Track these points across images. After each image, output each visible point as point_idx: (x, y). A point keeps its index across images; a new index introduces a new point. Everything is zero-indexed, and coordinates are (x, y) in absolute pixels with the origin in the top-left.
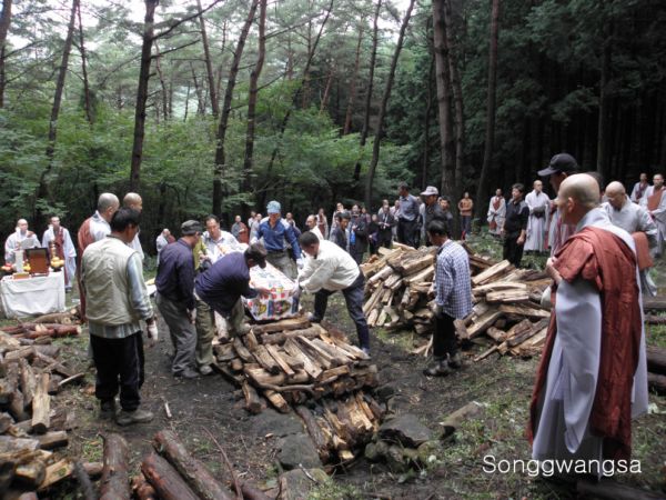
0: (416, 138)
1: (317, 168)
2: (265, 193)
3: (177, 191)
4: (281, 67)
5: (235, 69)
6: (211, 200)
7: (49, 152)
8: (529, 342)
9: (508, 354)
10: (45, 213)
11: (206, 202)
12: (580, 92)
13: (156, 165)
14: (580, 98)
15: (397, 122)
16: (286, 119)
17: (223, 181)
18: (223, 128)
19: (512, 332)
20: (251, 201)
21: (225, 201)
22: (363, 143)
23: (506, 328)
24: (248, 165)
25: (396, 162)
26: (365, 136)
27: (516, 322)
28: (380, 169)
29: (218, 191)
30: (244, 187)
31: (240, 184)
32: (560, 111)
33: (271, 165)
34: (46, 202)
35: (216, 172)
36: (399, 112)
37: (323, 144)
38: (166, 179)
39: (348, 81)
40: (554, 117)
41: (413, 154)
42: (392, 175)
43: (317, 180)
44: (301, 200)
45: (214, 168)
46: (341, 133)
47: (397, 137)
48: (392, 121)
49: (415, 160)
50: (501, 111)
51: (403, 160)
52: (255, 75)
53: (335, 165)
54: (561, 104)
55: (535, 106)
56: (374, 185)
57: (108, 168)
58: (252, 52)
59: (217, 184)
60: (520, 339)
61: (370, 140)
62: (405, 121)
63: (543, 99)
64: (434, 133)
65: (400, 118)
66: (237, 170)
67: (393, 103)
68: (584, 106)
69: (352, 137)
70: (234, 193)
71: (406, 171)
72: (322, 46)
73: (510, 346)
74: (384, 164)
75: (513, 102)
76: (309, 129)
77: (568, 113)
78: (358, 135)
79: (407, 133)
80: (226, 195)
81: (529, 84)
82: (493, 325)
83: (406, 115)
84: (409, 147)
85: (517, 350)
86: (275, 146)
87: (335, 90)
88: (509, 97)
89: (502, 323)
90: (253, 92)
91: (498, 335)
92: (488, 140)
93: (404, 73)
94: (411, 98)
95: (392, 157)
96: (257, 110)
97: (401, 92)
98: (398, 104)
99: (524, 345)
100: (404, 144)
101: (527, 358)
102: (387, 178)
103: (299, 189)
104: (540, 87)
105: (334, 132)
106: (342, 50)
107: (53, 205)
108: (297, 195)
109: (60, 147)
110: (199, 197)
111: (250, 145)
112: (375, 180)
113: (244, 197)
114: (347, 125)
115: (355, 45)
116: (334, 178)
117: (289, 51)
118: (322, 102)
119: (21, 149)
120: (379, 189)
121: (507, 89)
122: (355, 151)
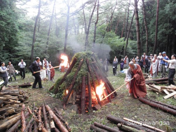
1: (112, 47)
5: (90, 23)
7: (47, 43)
16: (104, 34)
18: (87, 37)
22: (125, 40)
25: (135, 45)
26: (125, 38)
28: (129, 46)
34: (46, 54)
37: (115, 40)
46: (120, 37)
50: (160, 32)
53: (117, 46)
63: (172, 29)
64: (144, 38)
69: (122, 39)
74: (131, 46)
75: (164, 30)
76: (110, 36)
81: (168, 24)
88: (163, 28)
90: (96, 28)
92: (155, 40)
102: (132, 49)
105: (118, 37)
106: (121, 15)
109: (49, 42)
111: (94, 41)
114: (122, 35)
115: (124, 14)
116: (116, 49)
117: (107, 16)
118: (116, 29)
119: (41, 42)
120: (129, 52)
121: (162, 26)
122: (122, 42)
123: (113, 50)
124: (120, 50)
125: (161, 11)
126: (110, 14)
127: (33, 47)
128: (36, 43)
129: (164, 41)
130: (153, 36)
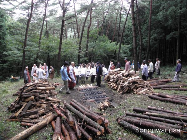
0: (131, 43)
1: (104, 51)
2: (91, 57)
3: (69, 57)
4: (96, 24)
5: (84, 27)
6: (77, 59)
7: (39, 47)
8: (141, 92)
9: (136, 94)
10: (38, 62)
11: (76, 60)
12: (174, 33)
13: (64, 50)
14: (174, 34)
15: (127, 39)
16: (97, 39)
17: (80, 55)
18: (81, 41)
19: (138, 90)
20: (87, 59)
21: (81, 59)
22: (117, 45)
23: (137, 89)
24: (87, 50)
25: (126, 49)
26: (118, 42)
27: (139, 88)
28: (121, 51)
29: (79, 57)
30: (86, 56)
31: (85, 55)
32: (168, 37)
33: (93, 50)
34: (39, 59)
35: (79, 52)
36: (127, 36)
37: (106, 45)
38: (66, 54)
39: (114, 27)
40: (166, 39)
41: (130, 48)
42: (125, 53)
43: (104, 54)
44: (100, 59)
45: (78, 51)
46: (112, 42)
47: (127, 43)
48: (125, 38)
49: (131, 49)
50: (152, 37)
51: (128, 49)
52: (89, 28)
53: (109, 50)
54: (168, 35)
55: (161, 36)
56: (119, 56)
57: (52, 51)
58: (88, 20)
59: (79, 55)
60: (139, 91)
61: (119, 44)
62: (129, 39)
63: (164, 34)
65: (128, 38)
66: (84, 52)
67: (126, 33)
68: (175, 36)
69: (114, 43)
70: (83, 57)
71: (129, 52)
72: (107, 18)
73: (137, 92)
74: (123, 50)
75: (156, 35)
76: (103, 41)
77: (170, 38)
78: (116, 42)
79: (129, 41)
80: (81, 58)
81: (160, 30)
82: (134, 88)
83: (129, 37)
84: (130, 45)
85: (138, 93)
86: (94, 46)
87: (110, 30)
88: (155, 34)
89: (136, 88)
90: (88, 32)
91: (135, 90)
92: (148, 45)
93: (129, 26)
94: (130, 32)
95: (125, 48)
96: (89, 36)
97: (128, 31)
98: (127, 34)
99: (139, 92)
100: (128, 44)
101: (139, 95)
102: (123, 54)
103: (100, 57)
104: (163, 31)
105: (109, 41)
106: (112, 19)
107: (40, 60)
108: (99, 58)
109: (42, 46)
110: (75, 58)
111: (87, 45)
112: (120, 54)
113: (86, 59)
114: (113, 39)
115: (116, 18)
116: (109, 54)
117: (98, 19)
118: (107, 33)
119: (33, 47)
120: (121, 57)
121: (154, 31)
122: (115, 47)
123: (106, 55)
124: (113, 55)
125: (153, 17)
126: (101, 18)
127: (24, 52)
128: (27, 47)
129: (155, 46)
130: (145, 41)
